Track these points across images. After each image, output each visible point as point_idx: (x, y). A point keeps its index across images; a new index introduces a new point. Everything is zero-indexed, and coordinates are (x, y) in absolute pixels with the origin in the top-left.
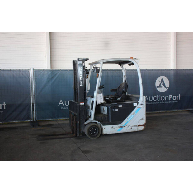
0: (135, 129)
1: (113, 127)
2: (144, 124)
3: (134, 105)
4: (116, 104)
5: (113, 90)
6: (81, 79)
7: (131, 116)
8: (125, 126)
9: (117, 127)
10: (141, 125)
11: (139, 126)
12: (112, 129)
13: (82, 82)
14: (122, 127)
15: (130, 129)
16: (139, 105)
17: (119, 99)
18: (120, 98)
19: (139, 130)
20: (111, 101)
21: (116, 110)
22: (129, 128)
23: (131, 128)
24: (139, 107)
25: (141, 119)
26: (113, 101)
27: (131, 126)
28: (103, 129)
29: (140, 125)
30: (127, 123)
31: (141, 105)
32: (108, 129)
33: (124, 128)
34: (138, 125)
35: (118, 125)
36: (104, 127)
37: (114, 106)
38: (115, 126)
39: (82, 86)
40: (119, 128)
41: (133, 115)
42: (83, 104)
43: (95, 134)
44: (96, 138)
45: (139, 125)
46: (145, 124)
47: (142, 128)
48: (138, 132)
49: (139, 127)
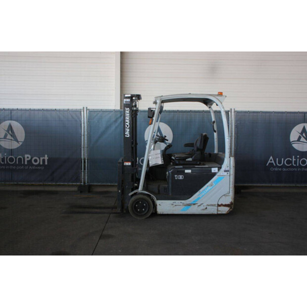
0: (213, 210)
1: (174, 204)
2: (229, 203)
3: (213, 171)
4: (182, 167)
5: (187, 145)
6: (128, 126)
7: (206, 188)
8: (194, 204)
9: (181, 204)
10: (224, 204)
11: (219, 206)
12: (172, 206)
13: (128, 131)
14: (189, 205)
15: (204, 210)
16: (222, 172)
17: (190, 159)
18: (192, 157)
19: (219, 213)
20: (177, 162)
21: (181, 177)
22: (202, 207)
23: (205, 207)
24: (222, 174)
25: (224, 195)
26: (179, 162)
27: (205, 204)
28: (156, 205)
29: (222, 205)
30: (199, 199)
31: (225, 171)
32: (165, 206)
33: (193, 206)
34: (218, 204)
35: (183, 201)
36: (158, 202)
37: (178, 171)
38: (178, 202)
39: (128, 136)
40: (184, 207)
41: (209, 188)
42: (129, 164)
43: (143, 211)
44: (144, 218)
45: (220, 204)
46: (231, 203)
47: (225, 210)
48: (218, 215)
49: (219, 208)
